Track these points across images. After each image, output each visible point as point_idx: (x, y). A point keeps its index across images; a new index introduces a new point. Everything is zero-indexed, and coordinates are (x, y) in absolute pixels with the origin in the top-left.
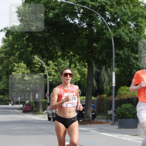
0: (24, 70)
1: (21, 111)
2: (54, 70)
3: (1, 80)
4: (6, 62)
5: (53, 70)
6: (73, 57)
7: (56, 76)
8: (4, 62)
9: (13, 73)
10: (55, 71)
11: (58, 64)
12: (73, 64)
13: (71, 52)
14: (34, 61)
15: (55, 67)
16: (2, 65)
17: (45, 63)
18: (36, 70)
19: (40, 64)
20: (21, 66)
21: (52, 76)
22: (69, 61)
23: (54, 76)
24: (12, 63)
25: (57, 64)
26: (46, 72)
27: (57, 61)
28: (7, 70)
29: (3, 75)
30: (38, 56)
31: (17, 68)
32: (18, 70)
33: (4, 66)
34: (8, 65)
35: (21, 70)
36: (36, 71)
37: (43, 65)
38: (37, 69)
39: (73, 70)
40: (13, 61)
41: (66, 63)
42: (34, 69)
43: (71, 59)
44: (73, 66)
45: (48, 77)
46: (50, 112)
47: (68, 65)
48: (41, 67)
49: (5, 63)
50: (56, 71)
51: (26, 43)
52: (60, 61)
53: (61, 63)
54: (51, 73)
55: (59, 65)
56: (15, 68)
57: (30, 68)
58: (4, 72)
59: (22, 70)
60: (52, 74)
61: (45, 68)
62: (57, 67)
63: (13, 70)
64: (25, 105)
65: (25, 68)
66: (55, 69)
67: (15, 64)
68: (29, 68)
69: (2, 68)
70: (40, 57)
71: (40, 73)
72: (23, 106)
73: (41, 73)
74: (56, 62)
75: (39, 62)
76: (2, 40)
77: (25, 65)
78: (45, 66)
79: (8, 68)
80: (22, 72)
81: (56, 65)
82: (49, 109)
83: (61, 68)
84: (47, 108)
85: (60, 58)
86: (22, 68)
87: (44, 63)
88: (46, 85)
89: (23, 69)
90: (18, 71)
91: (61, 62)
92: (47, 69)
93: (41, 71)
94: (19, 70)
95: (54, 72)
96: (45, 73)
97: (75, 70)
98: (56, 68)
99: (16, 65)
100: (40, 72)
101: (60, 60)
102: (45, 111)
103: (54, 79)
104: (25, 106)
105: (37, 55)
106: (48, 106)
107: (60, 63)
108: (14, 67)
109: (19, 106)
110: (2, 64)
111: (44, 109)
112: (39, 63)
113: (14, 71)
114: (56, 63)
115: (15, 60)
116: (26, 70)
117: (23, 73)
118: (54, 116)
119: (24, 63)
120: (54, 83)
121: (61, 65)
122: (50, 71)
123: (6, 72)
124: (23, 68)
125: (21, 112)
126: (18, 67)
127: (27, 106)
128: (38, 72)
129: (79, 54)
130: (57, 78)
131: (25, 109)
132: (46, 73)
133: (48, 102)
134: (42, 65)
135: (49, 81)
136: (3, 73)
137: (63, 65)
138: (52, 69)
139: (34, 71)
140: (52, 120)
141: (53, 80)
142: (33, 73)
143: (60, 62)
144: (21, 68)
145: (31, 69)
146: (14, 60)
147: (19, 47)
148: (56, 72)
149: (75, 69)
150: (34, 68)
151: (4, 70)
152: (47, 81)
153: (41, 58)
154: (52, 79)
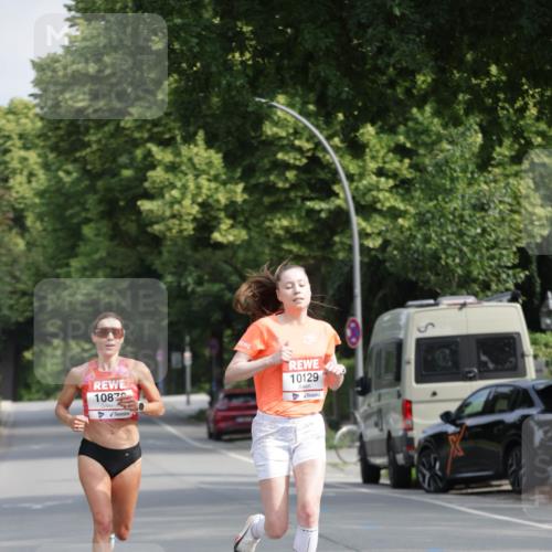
0: (213, 185)
1: (202, 431)
2: (391, 183)
3: (74, 247)
4: (99, 141)
5: (383, 179)
6: (502, 96)
7: (402, 214)
8: (86, 139)
9: (146, 205)
10: (396, 186)
11: (415, 143)
12: (507, 142)
13: (494, 69)
14: (269, 130)
15: (394, 164)
16: (75, 161)
17: (336, 140)
18: (280, 185)
19: (307, 146)
20: (190, 160)
21: (378, 218)
22: (480, 125)
23: (394, 214)
24: (136, 144)
25: (408, 145)
26: (342, 195)
27: (410, 124)
28: (109, 190)
29: (87, 221)
30: (292, 96)
31: (170, 176)
32: (173, 186)
33: (89, 167)
34: (115, 154)
35: (192, 185)
36: (286, 191)
37: (324, 150)
38: (291, 175)
39: (507, 176)
40: (146, 135)
41: (463, 134)
42: (272, 178)
43: (492, 111)
44: (504, 151)
45: (357, 222)
46: (372, 433)
47: (476, 149)
48: (315, 163)
49: (95, 147)
50: (403, 186)
51: (217, 21)
52: (426, 123)
53: (434, 137)
54: (376, 200)
55: (422, 151)
56: (158, 175)
57: (248, 174)
58: (91, 200)
59: (199, 187)
60: (379, 206)
61: (335, 173)
62: (407, 161)
63: (147, 185)
64: (221, 396)
65: (212, 172)
66: (395, 176)
67: (154, 149)
68: (238, 174)
69: (75, 175)
70: (305, 103)
71: (304, 199)
72: (211, 403)
73: (311, 199)
74: (402, 128)
75: (296, 133)
76: (70, 9)
77: (217, 158)
78: (333, 157)
79: (115, 174)
80: (200, 200)
81: (401, 151)
82: (367, 417)
83: (430, 169)
84: (356, 406)
85: (428, 109)
86: (197, 176)
87: (329, 138)
88: (346, 269)
89: (203, 181)
90: (175, 193)
91: (434, 128)
92: (350, 178)
93: (313, 188)
94: (179, 184)
95: (390, 190)
96: (339, 202)
97: (516, 175)
98: (403, 167)
99: (162, 155)
100: (308, 191)
101: (425, 115)
102: (344, 429)
103: (389, 236)
104: (221, 403)
105: (285, 93)
106: (360, 399)
107: (425, 138)
108: (153, 167)
109: (188, 402)
110: (78, 155)
111: (334, 418)
112: (297, 143)
113: (149, 196)
114: (402, 139)
115: (156, 130)
116: (224, 183)
117: (202, 205)
118: (400, 458)
119: (210, 144)
120: (393, 258)
121: (430, 147)
122: (369, 190)
123: (100, 202)
124: (204, 172)
125: (200, 440)
126: (172, 168)
127: (236, 402)
128: (292, 195)
129: (539, 79)
130: (410, 229)
131: (225, 419)
132: (346, 200)
133: (360, 373)
134: (321, 155)
135: (364, 250)
136: (87, 210)
137: (446, 146)
138: (380, 172)
139: (270, 189)
140: (385, 478)
141: (386, 243)
142: (267, 200)
143: (426, 131)
144: (190, 177)
145: (253, 181)
146: (148, 126)
147: (177, 46)
148: (401, 191)
149: (516, 168)
150: (268, 172)
151: (92, 189)
152: (350, 249)
153: (311, 107)
154: (379, 234)
